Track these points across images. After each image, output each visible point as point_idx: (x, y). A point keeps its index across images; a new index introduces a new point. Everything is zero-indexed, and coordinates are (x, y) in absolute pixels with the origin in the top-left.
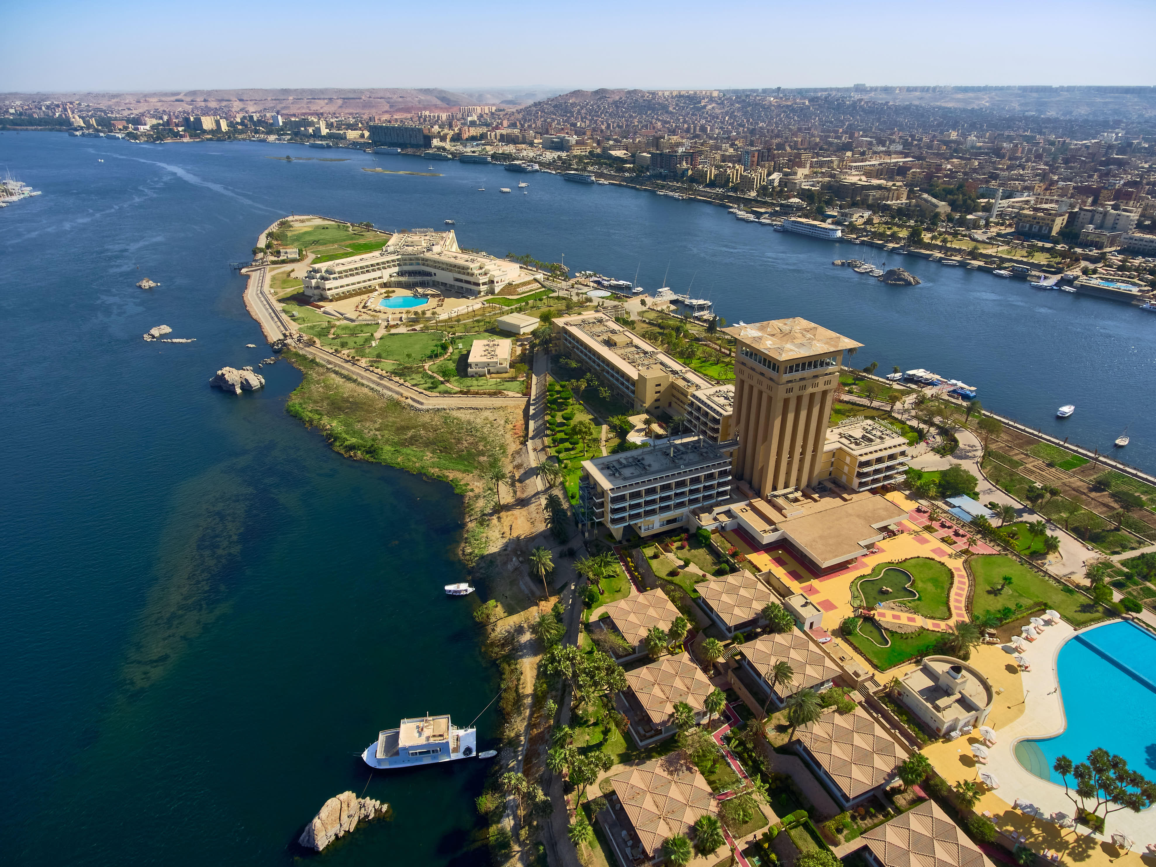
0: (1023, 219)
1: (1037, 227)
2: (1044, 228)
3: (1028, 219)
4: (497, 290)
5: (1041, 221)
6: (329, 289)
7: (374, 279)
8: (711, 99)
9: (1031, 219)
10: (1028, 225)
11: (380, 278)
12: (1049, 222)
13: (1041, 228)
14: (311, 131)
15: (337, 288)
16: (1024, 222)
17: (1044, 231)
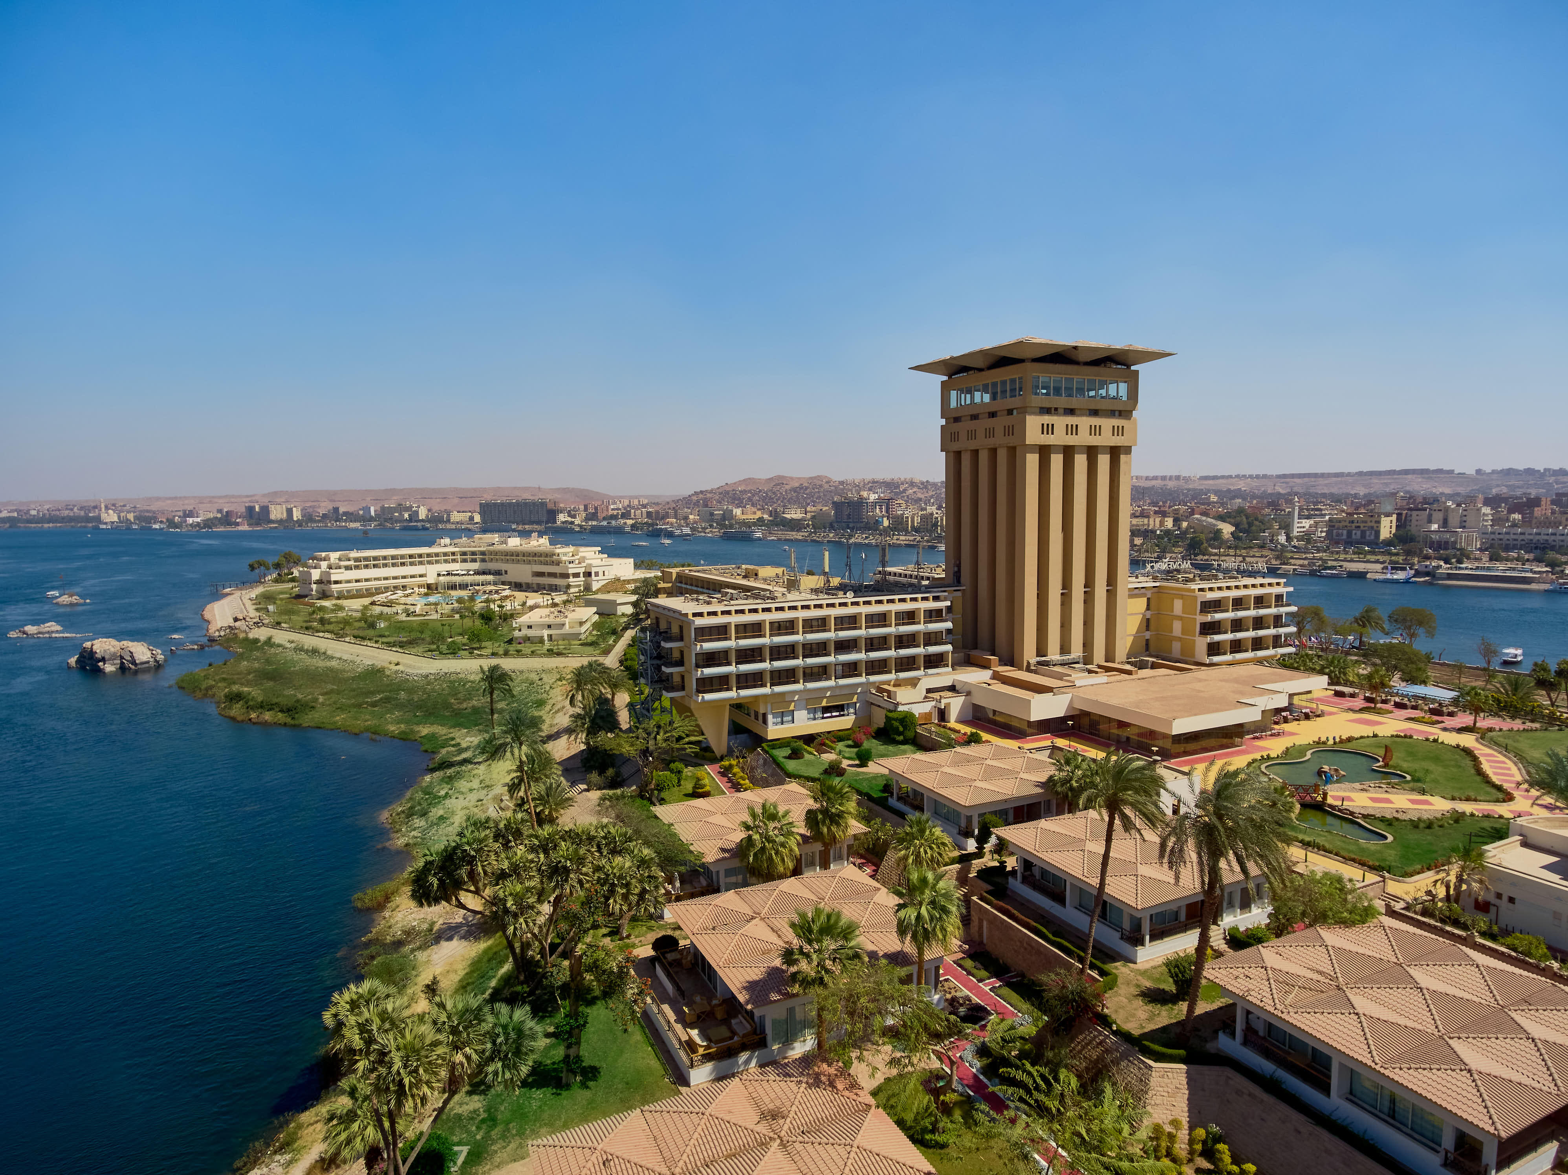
0: (1337, 525)
1: (1359, 533)
2: (1368, 533)
3: (1343, 524)
4: (595, 586)
5: (1362, 525)
6: (336, 582)
7: (412, 577)
8: (912, 484)
9: (1347, 524)
10: (1345, 532)
11: (421, 576)
12: (1373, 524)
13: (1363, 533)
14: (406, 516)
15: (348, 582)
16: (1338, 529)
17: (1369, 536)
